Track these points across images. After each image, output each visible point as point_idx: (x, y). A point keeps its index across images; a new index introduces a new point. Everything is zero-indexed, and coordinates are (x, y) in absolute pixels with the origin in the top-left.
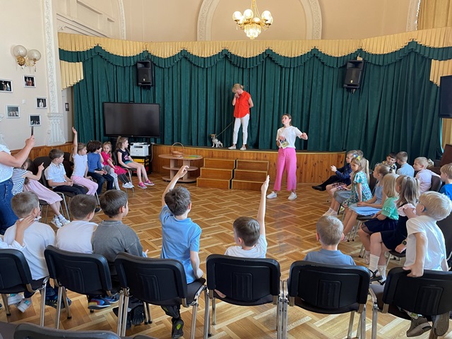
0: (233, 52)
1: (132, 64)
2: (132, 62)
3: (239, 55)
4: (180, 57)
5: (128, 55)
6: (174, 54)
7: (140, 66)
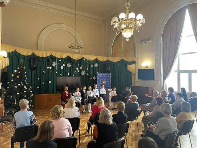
0: (71, 57)
1: (28, 59)
2: (28, 58)
3: (74, 58)
4: (50, 57)
5: (27, 55)
6: (47, 56)
7: (32, 60)
